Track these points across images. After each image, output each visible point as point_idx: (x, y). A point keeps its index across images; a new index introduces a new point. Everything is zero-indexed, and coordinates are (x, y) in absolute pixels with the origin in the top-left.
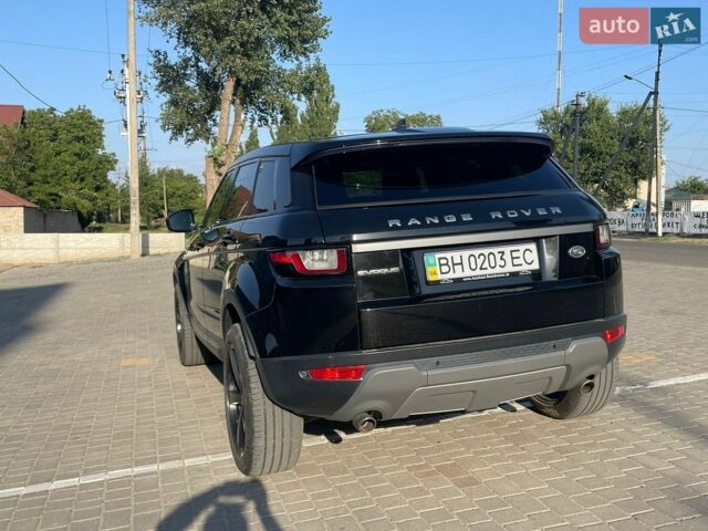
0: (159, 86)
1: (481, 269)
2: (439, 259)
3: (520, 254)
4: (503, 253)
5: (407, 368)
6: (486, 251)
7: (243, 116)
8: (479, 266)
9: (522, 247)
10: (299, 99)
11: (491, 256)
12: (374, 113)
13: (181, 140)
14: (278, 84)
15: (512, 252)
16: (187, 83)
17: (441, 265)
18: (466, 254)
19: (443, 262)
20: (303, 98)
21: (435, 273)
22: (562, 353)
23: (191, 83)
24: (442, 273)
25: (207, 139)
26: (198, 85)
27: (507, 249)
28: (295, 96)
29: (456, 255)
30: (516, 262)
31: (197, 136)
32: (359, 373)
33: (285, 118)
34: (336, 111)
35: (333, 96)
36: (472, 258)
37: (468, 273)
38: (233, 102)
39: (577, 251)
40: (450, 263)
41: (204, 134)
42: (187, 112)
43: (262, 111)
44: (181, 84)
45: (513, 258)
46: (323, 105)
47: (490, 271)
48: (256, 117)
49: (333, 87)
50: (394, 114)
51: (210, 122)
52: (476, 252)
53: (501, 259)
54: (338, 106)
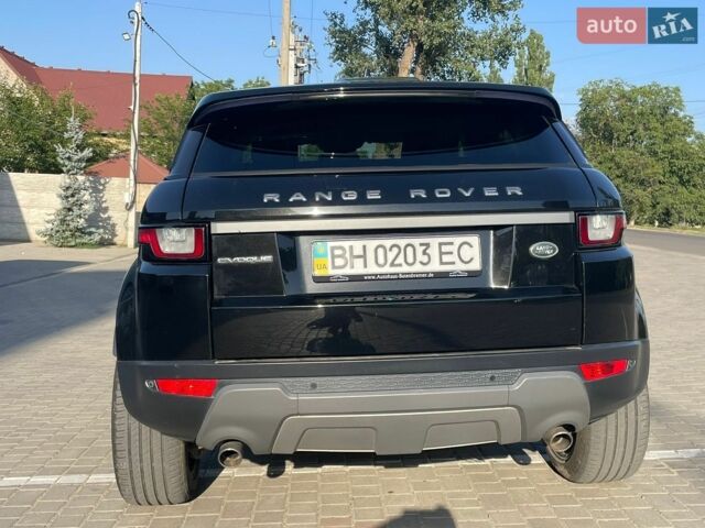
0: (334, 53)
1: (392, 265)
2: (333, 249)
3: (454, 249)
4: (428, 245)
5: (270, 388)
6: (402, 242)
8: (389, 261)
9: (458, 240)
11: (410, 250)
14: (466, 48)
15: (440, 244)
16: (364, 50)
17: (333, 257)
18: (372, 243)
19: (337, 252)
21: (325, 267)
22: (504, 388)
23: (369, 50)
24: (334, 267)
26: (376, 52)
27: (434, 241)
29: (357, 245)
30: (446, 258)
32: (210, 389)
36: (381, 251)
37: (373, 269)
39: (543, 250)
40: (348, 255)
44: (358, 50)
45: (441, 253)
46: (536, 75)
47: (405, 269)
49: (548, 53)
52: (388, 242)
53: (424, 253)
54: (553, 76)
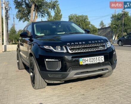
7: (37, 14)
10: (51, 10)
12: (71, 15)
13: (22, 21)
20: (53, 9)
25: (28, 21)
28: (51, 9)
31: (25, 20)
33: (48, 15)
34: (61, 16)
35: (61, 12)
38: (34, 11)
41: (27, 19)
42: (23, 14)
43: (42, 13)
48: (41, 15)
50: (76, 15)
51: (29, 16)
